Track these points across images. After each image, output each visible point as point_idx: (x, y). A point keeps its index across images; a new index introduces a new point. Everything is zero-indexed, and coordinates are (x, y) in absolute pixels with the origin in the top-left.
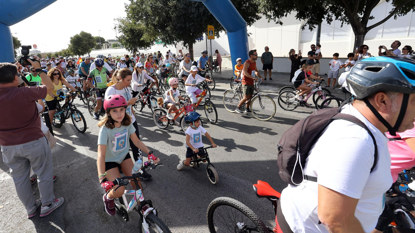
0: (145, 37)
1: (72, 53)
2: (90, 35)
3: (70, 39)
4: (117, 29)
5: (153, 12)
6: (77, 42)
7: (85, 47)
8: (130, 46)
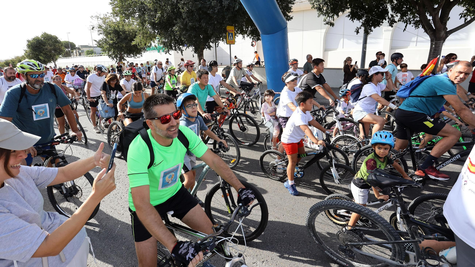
4: (96, 29)
6: (36, 46)
7: (49, 54)
8: (114, 52)
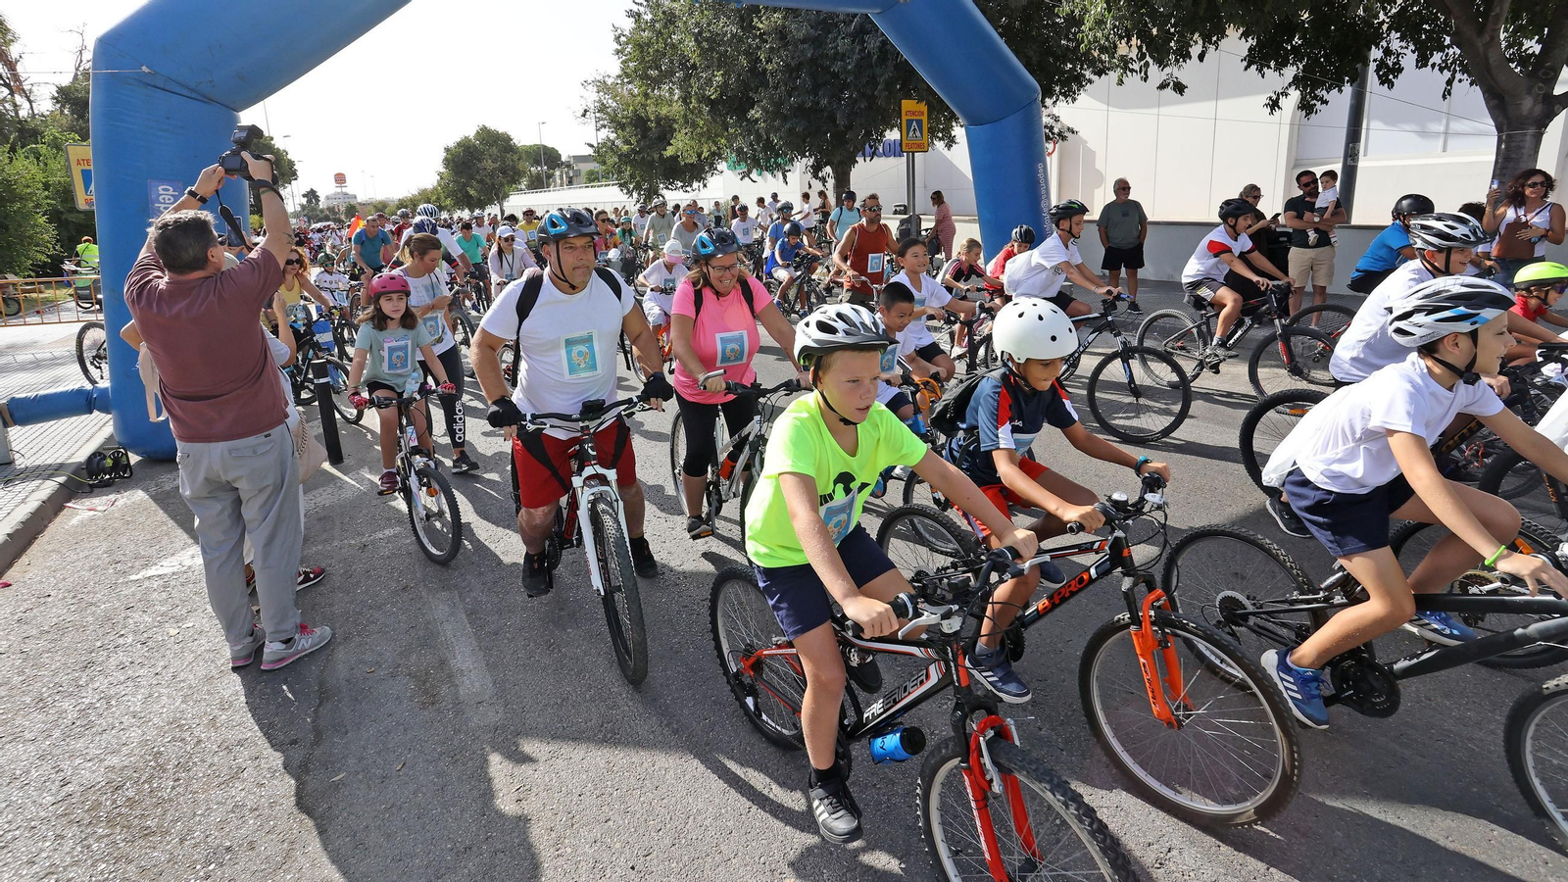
0: (680, 145)
1: (448, 202)
2: (507, 139)
3: (444, 155)
4: (593, 115)
5: (703, 53)
7: (489, 181)
8: (632, 176)
